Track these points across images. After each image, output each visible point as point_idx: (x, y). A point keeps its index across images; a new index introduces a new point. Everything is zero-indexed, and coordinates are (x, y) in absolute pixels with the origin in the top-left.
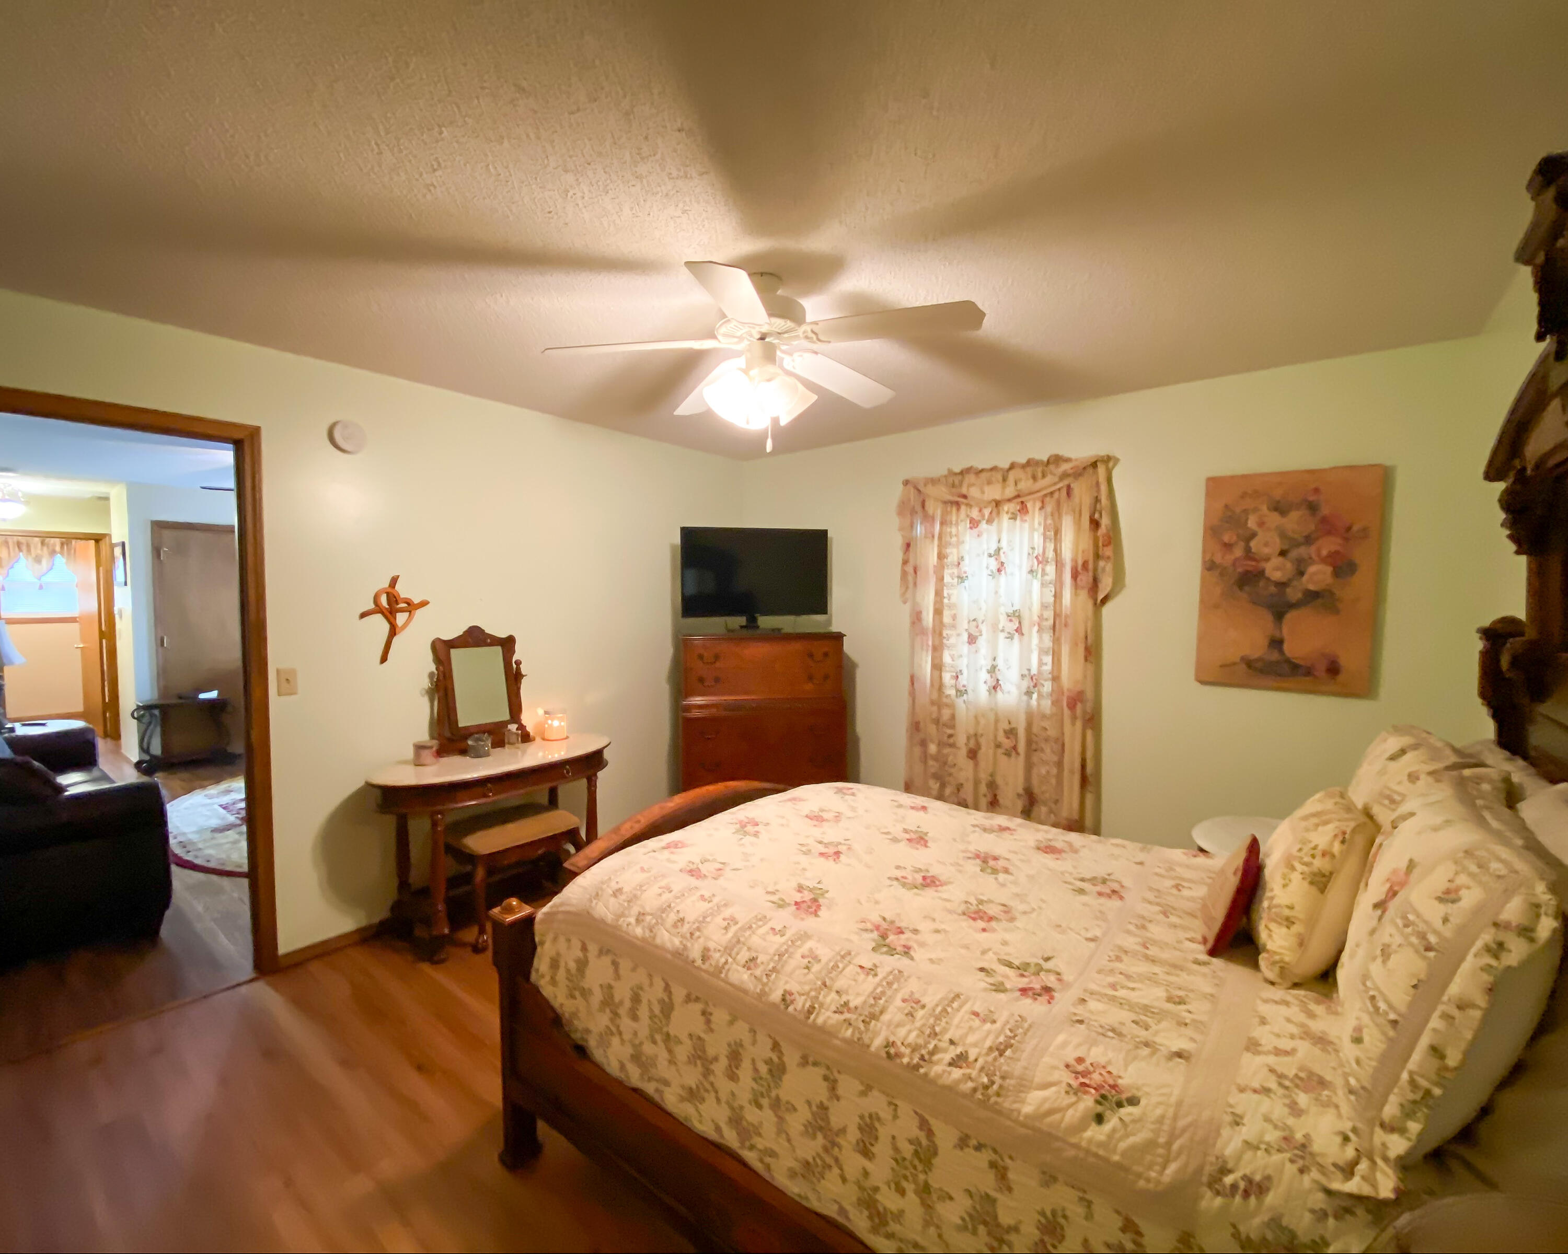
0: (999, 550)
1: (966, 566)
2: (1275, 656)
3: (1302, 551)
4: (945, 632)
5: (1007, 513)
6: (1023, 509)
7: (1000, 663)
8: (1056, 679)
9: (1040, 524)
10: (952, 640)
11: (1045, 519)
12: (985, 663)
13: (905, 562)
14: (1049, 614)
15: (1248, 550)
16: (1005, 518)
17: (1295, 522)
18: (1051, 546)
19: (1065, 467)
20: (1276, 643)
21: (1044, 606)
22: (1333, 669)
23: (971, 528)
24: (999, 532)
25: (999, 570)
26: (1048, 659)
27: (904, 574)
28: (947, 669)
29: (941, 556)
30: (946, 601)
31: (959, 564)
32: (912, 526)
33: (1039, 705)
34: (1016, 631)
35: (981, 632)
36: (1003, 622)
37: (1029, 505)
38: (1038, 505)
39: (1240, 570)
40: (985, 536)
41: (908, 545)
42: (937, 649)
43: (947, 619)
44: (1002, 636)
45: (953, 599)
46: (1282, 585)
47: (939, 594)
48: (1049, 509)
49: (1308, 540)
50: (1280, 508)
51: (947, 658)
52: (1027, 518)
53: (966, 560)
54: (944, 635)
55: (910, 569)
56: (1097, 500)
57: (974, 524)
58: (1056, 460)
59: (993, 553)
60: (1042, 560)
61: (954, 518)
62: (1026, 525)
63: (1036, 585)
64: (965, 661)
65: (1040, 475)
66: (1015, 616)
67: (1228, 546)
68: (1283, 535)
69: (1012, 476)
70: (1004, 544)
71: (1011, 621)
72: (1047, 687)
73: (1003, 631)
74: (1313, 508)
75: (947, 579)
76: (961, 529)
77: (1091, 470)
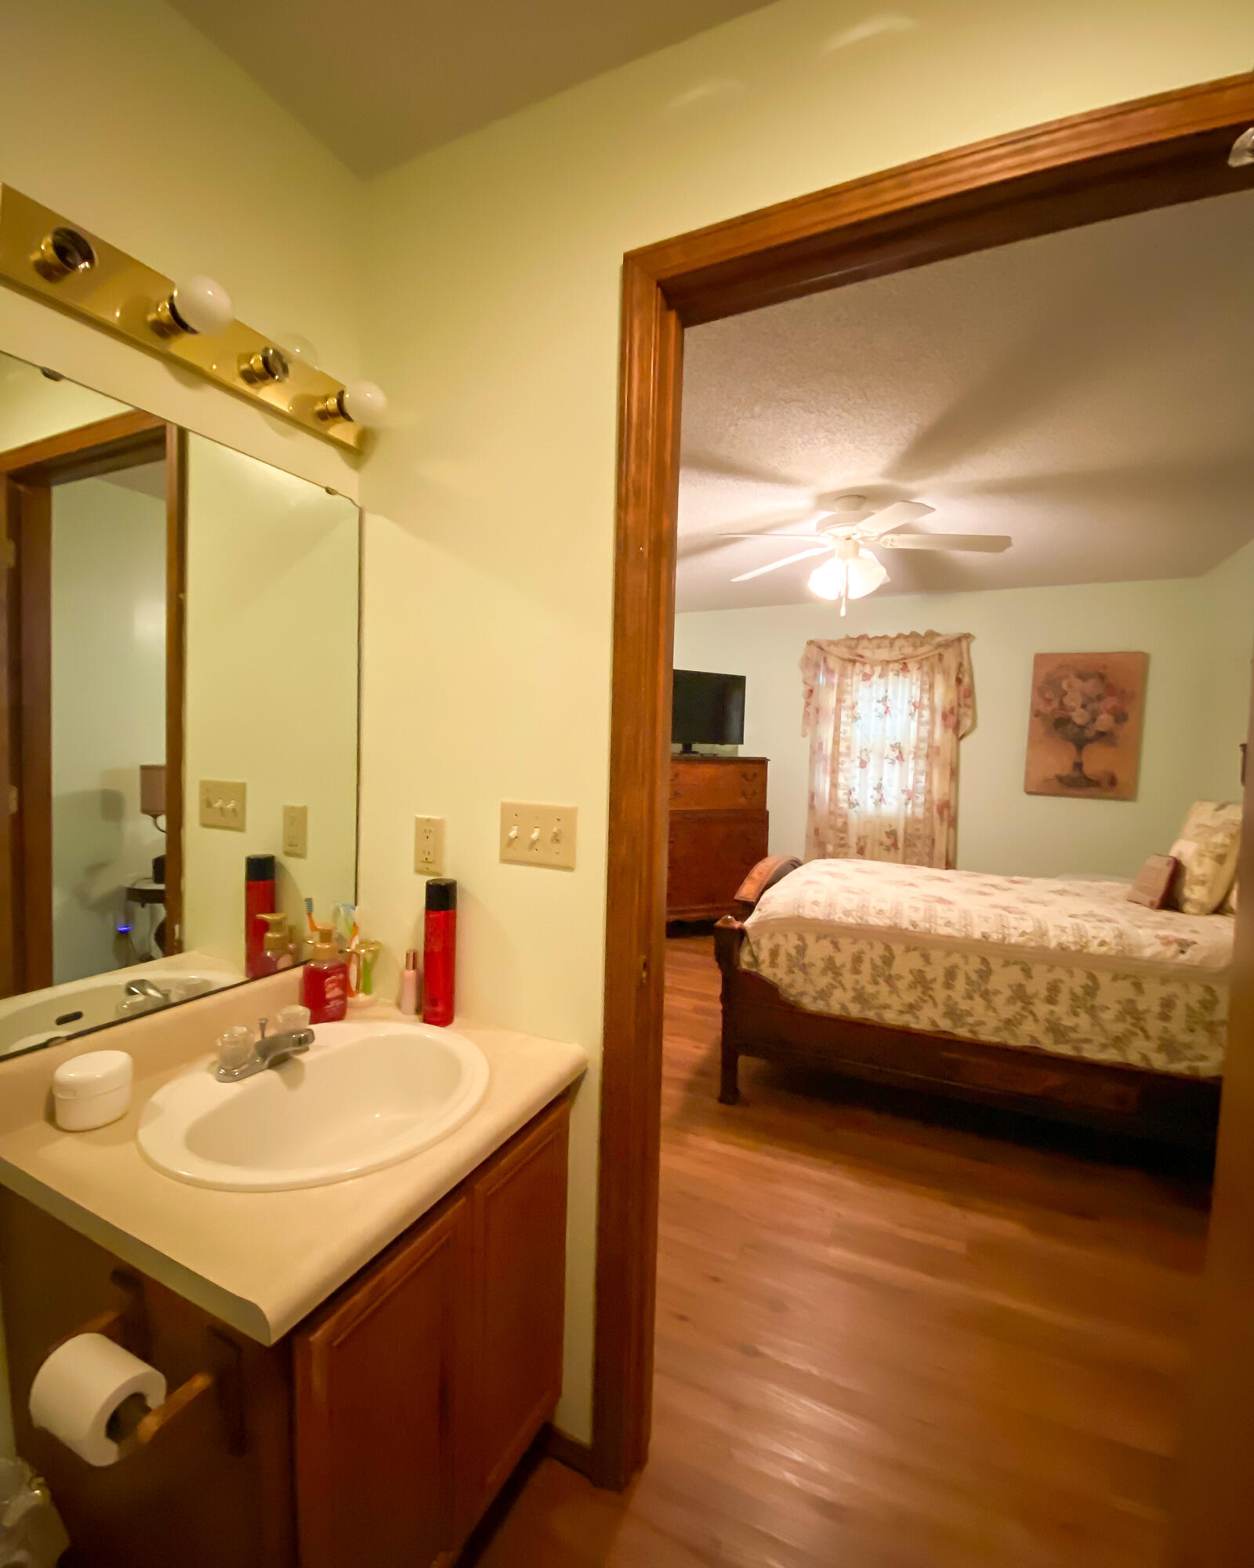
0: (885, 699)
1: (859, 710)
2: (1077, 774)
3: (1096, 706)
4: (841, 759)
5: (892, 670)
6: (905, 668)
7: (885, 783)
8: (929, 792)
9: (917, 680)
10: (846, 766)
11: (922, 676)
12: (872, 782)
13: (808, 704)
14: (924, 745)
15: (1062, 703)
16: (891, 675)
17: (1091, 687)
18: (926, 697)
19: (938, 639)
20: (1078, 766)
21: (919, 740)
22: (1113, 782)
23: (864, 680)
24: (886, 685)
25: (886, 713)
26: (923, 778)
27: (806, 714)
28: (841, 787)
29: (839, 701)
30: (842, 735)
31: (854, 707)
32: (816, 676)
33: (913, 813)
34: (897, 758)
35: (869, 759)
36: (888, 751)
37: (909, 666)
38: (917, 666)
39: (1056, 716)
40: (874, 686)
41: (811, 691)
42: (834, 772)
43: (842, 748)
44: (886, 762)
45: (848, 734)
46: (1082, 728)
47: (837, 729)
48: (925, 669)
49: (1099, 698)
50: (1082, 676)
51: (841, 779)
52: (908, 675)
53: (860, 704)
54: (840, 761)
55: (811, 710)
56: (960, 665)
57: (867, 677)
58: (931, 634)
59: (881, 699)
60: (917, 706)
61: (849, 672)
62: (907, 680)
63: (914, 725)
64: (857, 781)
65: (919, 644)
66: (896, 747)
67: (1048, 701)
68: (1084, 694)
69: (898, 643)
70: (890, 693)
71: (894, 750)
72: (921, 799)
73: (886, 758)
74: (1102, 677)
75: (843, 718)
76: (855, 681)
77: (956, 643)
